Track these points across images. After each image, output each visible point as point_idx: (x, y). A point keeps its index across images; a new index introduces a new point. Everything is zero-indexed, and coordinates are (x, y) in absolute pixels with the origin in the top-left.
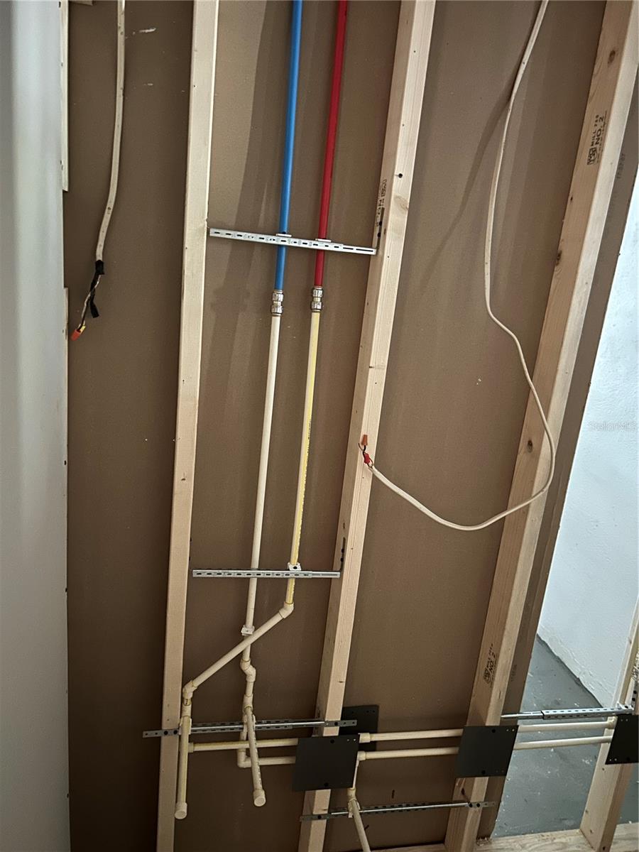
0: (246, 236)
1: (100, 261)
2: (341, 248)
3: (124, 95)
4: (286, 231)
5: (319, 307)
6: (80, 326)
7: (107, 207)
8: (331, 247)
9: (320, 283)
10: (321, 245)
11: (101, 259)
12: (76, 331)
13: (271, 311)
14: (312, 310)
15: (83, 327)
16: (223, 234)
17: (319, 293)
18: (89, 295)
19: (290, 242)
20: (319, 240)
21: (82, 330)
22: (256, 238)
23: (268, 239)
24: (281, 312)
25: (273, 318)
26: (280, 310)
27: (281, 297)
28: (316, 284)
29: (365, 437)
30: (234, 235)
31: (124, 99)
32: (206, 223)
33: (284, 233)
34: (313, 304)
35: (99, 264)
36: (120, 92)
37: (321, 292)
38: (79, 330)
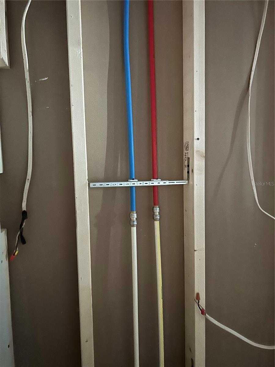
0: (111, 184)
1: (24, 211)
2: (167, 183)
3: (32, 115)
4: (134, 178)
5: (158, 218)
6: (15, 251)
7: (27, 179)
8: (162, 183)
9: (157, 204)
10: (156, 183)
11: (25, 209)
12: (12, 255)
13: (130, 224)
14: (154, 219)
15: (17, 252)
16: (98, 185)
17: (157, 210)
18: (19, 233)
19: (137, 184)
20: (154, 180)
21: (16, 254)
22: (117, 184)
23: (125, 184)
24: (136, 224)
25: (132, 228)
26: (135, 223)
27: (135, 216)
28: (155, 204)
29: (198, 294)
30: (105, 185)
31: (33, 117)
32: (87, 181)
33: (133, 179)
34: (154, 216)
35: (24, 213)
36: (30, 114)
37: (158, 209)
38: (14, 255)
